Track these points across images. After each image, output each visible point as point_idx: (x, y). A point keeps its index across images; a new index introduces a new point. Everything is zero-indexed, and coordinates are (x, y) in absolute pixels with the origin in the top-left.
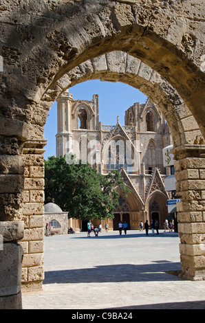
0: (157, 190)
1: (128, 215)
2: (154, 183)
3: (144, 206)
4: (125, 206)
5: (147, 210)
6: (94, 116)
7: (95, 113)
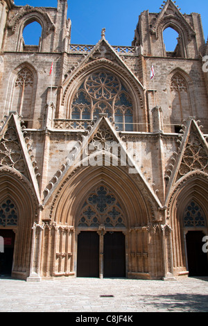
0: (197, 171)
1: (121, 235)
2: (188, 153)
3: (162, 211)
4: (114, 213)
5: (170, 222)
6: (53, 29)
7: (57, 25)
